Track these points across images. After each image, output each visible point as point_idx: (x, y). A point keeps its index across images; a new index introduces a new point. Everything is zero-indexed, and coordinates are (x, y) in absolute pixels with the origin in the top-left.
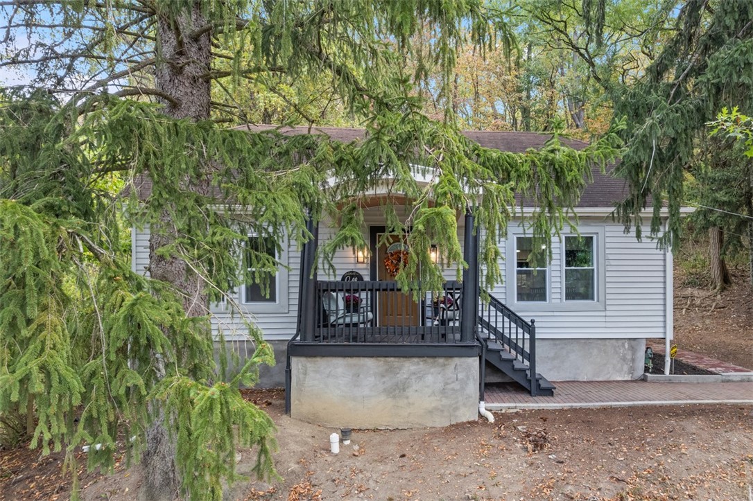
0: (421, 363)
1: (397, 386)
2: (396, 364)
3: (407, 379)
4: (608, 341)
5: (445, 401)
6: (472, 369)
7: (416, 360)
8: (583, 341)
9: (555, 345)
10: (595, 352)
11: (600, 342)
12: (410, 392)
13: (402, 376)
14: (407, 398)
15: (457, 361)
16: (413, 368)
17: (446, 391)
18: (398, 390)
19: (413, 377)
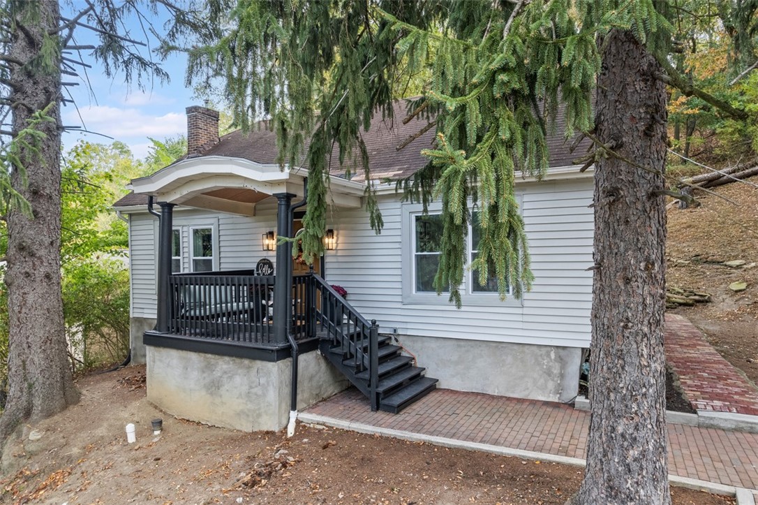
0: (231, 363)
1: (213, 382)
2: (213, 361)
3: (221, 377)
4: (527, 347)
5: (250, 406)
6: (272, 375)
7: (227, 358)
8: (495, 345)
9: (459, 346)
10: (509, 359)
11: (516, 347)
12: (223, 390)
13: (217, 374)
14: (221, 396)
15: (259, 364)
16: (225, 367)
17: (250, 395)
18: (214, 387)
19: (225, 376)
